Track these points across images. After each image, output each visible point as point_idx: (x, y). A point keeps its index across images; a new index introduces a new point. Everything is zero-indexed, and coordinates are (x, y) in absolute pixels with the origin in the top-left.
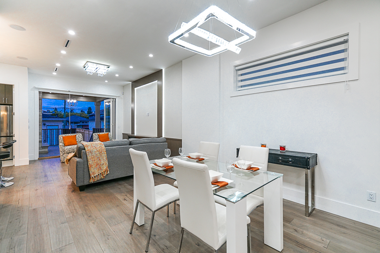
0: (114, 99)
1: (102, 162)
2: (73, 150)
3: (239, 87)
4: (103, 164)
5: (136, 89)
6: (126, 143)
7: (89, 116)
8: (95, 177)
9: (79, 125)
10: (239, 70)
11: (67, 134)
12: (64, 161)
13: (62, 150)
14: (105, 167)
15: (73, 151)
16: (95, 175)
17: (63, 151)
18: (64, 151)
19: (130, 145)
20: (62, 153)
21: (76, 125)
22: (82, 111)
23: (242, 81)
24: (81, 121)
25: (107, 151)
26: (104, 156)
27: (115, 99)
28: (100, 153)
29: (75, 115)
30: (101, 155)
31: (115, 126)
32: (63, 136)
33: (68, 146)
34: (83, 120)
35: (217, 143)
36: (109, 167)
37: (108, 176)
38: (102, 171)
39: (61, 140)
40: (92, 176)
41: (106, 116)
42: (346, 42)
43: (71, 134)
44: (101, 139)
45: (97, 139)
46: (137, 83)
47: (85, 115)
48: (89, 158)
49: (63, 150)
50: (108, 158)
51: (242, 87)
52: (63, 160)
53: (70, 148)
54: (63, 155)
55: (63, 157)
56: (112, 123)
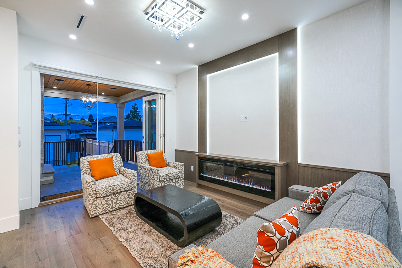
2: (113, 189)
5: (208, 76)
7: (93, 124)
9: (82, 135)
11: (96, 156)
12: (95, 215)
13: (92, 193)
15: (112, 192)
17: (94, 194)
18: (96, 194)
20: (92, 197)
21: (79, 134)
22: (82, 119)
24: (83, 130)
27: (165, 95)
29: (76, 123)
31: (164, 139)
32: (88, 160)
33: (101, 179)
34: (86, 129)
39: (84, 169)
43: (103, 155)
44: (153, 163)
45: (145, 162)
47: (87, 123)
49: (94, 192)
52: (94, 212)
53: (108, 186)
54: (94, 201)
55: (94, 206)
56: (160, 134)
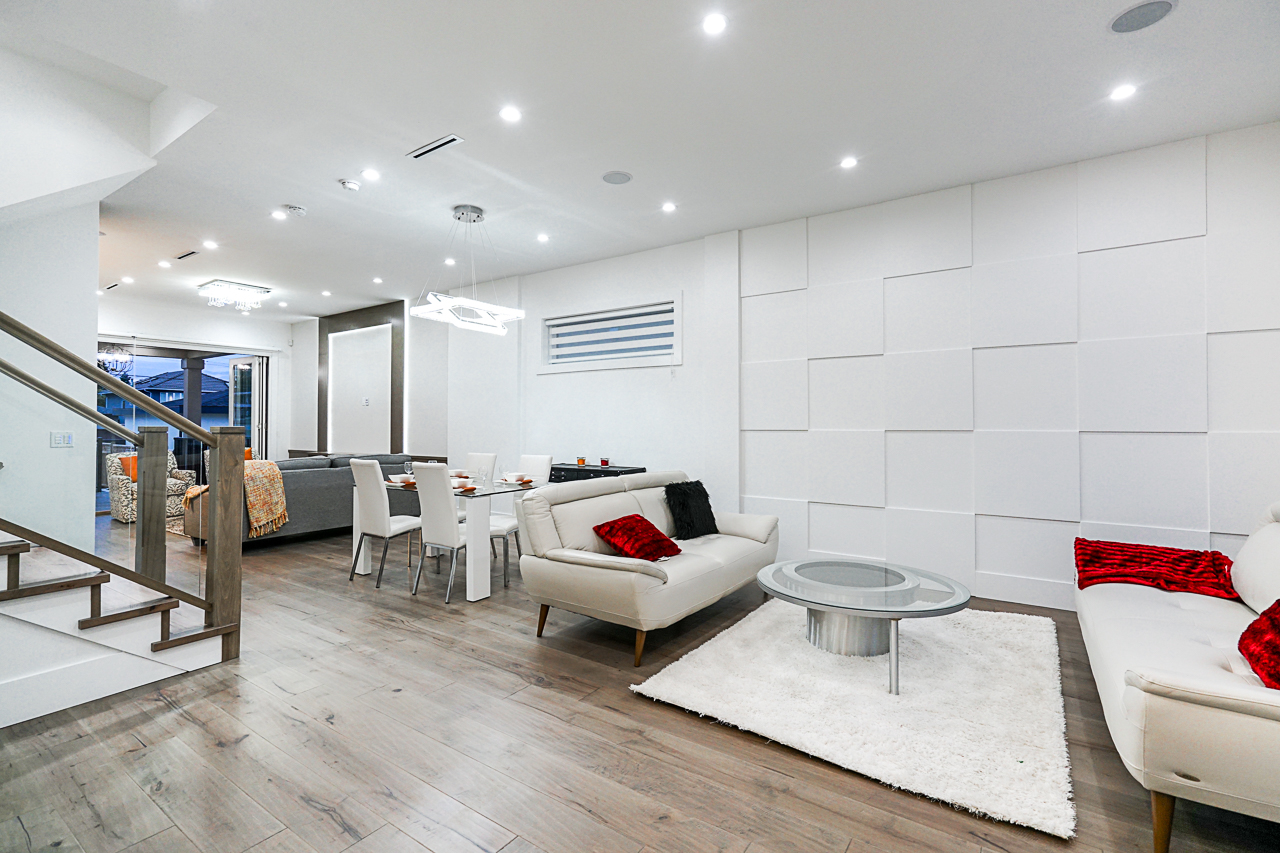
0: (265, 359)
1: (275, 499)
3: (553, 357)
4: (277, 503)
5: (331, 336)
6: (324, 462)
8: (260, 527)
10: (554, 326)
13: (126, 492)
14: (280, 509)
16: (261, 524)
17: (128, 494)
18: (133, 494)
19: (331, 466)
20: (127, 498)
23: (558, 346)
25: (284, 477)
26: (280, 486)
27: (268, 358)
28: (272, 480)
30: (272, 485)
31: (266, 432)
32: (119, 457)
35: (492, 455)
36: (288, 508)
37: (286, 526)
38: (275, 517)
39: (113, 468)
40: (256, 525)
41: (235, 402)
42: (672, 311)
46: (333, 322)
48: (248, 489)
49: (130, 491)
50: (287, 492)
51: (558, 357)
52: (129, 517)
54: (130, 504)
55: (130, 509)
56: (256, 423)
